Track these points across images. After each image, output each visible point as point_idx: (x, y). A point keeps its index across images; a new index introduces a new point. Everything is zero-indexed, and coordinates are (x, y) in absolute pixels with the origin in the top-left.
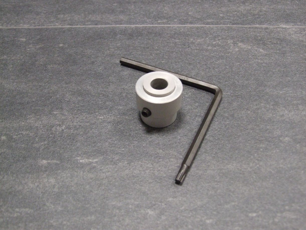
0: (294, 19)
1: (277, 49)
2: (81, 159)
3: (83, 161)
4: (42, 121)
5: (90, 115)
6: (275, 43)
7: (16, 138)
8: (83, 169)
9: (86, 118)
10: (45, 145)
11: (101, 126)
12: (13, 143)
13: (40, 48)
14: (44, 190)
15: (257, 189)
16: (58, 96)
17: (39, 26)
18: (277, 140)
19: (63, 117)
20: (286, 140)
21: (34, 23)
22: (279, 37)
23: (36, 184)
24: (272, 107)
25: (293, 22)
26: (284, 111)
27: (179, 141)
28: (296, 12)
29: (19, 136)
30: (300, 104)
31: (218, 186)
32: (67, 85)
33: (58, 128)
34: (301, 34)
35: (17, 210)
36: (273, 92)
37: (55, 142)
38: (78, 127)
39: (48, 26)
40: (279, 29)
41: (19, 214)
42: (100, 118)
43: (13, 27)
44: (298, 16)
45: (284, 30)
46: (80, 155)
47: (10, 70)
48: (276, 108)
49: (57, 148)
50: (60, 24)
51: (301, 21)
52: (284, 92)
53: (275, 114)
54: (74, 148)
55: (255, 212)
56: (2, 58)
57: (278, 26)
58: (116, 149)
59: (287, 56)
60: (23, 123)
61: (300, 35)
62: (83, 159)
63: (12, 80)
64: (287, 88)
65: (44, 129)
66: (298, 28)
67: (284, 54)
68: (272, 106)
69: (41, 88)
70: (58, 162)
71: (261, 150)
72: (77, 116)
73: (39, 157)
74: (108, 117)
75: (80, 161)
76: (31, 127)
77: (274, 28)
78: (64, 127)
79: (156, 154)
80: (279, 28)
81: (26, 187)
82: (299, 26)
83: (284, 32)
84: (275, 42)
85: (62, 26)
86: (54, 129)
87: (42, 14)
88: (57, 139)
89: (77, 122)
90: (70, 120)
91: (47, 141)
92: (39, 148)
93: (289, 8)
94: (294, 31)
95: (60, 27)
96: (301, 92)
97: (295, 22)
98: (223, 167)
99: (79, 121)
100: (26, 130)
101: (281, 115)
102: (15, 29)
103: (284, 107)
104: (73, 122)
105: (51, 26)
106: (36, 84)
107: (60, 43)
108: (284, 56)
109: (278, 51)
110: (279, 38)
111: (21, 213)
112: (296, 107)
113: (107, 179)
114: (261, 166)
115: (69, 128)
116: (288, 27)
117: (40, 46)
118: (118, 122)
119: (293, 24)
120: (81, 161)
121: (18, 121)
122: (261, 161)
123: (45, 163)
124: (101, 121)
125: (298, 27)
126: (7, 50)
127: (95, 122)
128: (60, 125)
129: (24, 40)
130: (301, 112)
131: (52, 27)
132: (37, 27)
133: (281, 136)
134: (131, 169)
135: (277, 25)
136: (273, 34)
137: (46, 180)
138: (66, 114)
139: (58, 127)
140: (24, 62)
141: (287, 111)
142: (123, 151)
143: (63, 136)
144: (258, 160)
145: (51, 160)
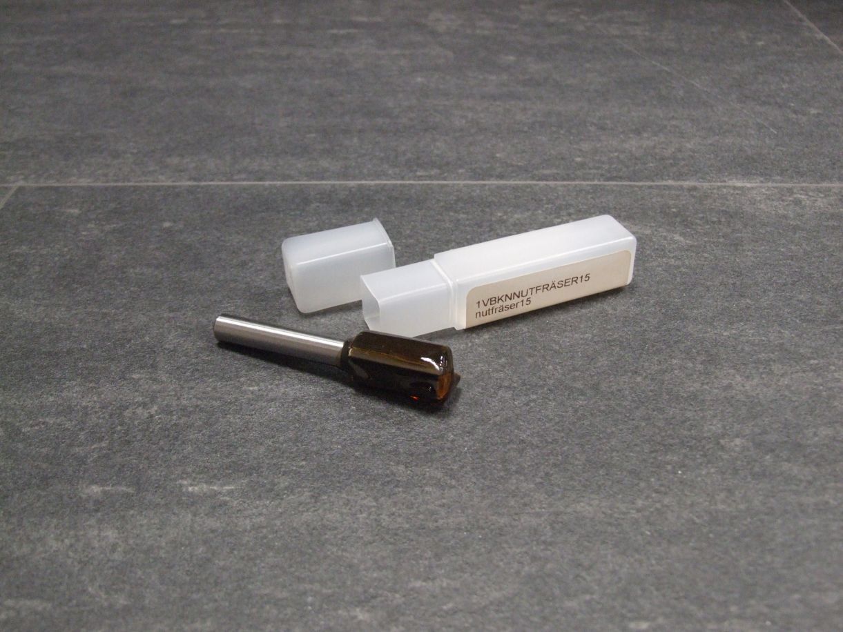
0: (766, 168)
1: (720, 234)
2: (191, 485)
3: (196, 488)
4: (99, 395)
5: (225, 383)
6: (714, 222)
7: (28, 432)
8: (193, 508)
9: (214, 389)
10: (101, 449)
11: (251, 407)
12: (19, 444)
13: (114, 230)
14: (87, 556)
15: (654, 562)
16: (147, 339)
17: (116, 181)
18: (711, 445)
19: (154, 387)
20: (736, 445)
21: (106, 175)
22: (724, 208)
23: (67, 542)
24: (700, 367)
25: (761, 175)
26: (734, 376)
27: (449, 445)
28: (771, 152)
29: (36, 428)
30: (774, 361)
31: (549, 553)
32: (171, 315)
33: (140, 410)
34: (783, 201)
35: (10, 602)
36: (705, 333)
37: (129, 442)
38: (191, 409)
39: (141, 181)
40: (725, 190)
41: (12, 614)
42: (250, 390)
43: (52, 183)
44: (775, 162)
45: (739, 192)
46: (189, 475)
47: (33, 277)
48: (712, 370)
49: (131, 457)
50: (171, 178)
51: (782, 173)
52: (734, 332)
53: (708, 383)
54: (175, 457)
55: (646, 619)
56: (17, 251)
57: (723, 184)
58: (285, 463)
59: (743, 250)
60: (51, 399)
61: (780, 204)
62: (196, 486)
63: (35, 300)
64: (742, 323)
65: (103, 413)
66: (774, 188)
67: (736, 245)
68: (701, 364)
69: (106, 321)
70: (130, 490)
71: (669, 467)
72: (192, 384)
73: (82, 478)
74: (271, 389)
75: (187, 489)
76: (69, 407)
77: (714, 189)
78: (155, 408)
79: (387, 476)
80: (725, 187)
81: (41, 549)
82: (776, 183)
83: (738, 196)
84: (715, 219)
85: (174, 182)
86: (127, 413)
87: (129, 155)
88: (135, 437)
89: (190, 399)
90: (173, 393)
91: (108, 441)
92: (86, 457)
93: (753, 143)
94: (764, 194)
95: (169, 183)
96: (780, 332)
97: (767, 175)
98: (562, 509)
99: (194, 396)
100: (58, 414)
101: (725, 385)
102: (56, 189)
103: (734, 367)
104: (178, 399)
105: (148, 181)
106: (96, 310)
107: (164, 220)
108: (737, 250)
109: (722, 240)
110: (726, 211)
111: (18, 612)
112: (765, 368)
113: (253, 532)
114: (667, 506)
115: (167, 411)
116: (749, 185)
117: (115, 225)
118: (296, 399)
119: (762, 179)
120: (190, 489)
121: (40, 393)
122: (666, 493)
123: (97, 492)
124: (251, 396)
125: (775, 185)
126: (30, 234)
127: (237, 399)
128: (144, 405)
129: (76, 211)
130: (778, 380)
131: (150, 184)
132: (112, 184)
133: (723, 436)
134: (320, 511)
135: (721, 182)
136: (710, 201)
137: (96, 532)
138: (164, 379)
139: (141, 408)
140: (71, 260)
141: (741, 376)
142: (302, 467)
143: (151, 430)
144: (657, 492)
145: (112, 486)
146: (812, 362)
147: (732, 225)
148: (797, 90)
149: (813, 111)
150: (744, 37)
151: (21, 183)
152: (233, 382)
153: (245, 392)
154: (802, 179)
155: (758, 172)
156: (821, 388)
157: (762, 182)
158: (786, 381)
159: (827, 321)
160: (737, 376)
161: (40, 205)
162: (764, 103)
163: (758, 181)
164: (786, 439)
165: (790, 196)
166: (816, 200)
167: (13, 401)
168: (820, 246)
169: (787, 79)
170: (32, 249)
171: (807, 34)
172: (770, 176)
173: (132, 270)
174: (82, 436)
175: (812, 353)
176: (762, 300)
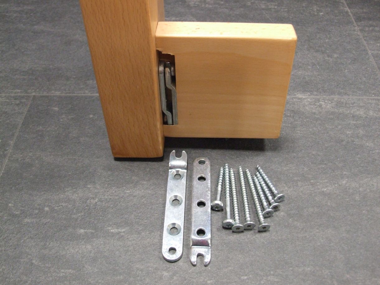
146: (312, 181)
147: (295, 117)
148: (332, 43)
149: (335, 56)
150: (315, 10)
151: (34, 94)
152: (121, 189)
153: (125, 193)
154: (325, 94)
155: (309, 90)
156: (313, 192)
157: (309, 95)
158: (302, 189)
159: (320, 164)
160: (286, 187)
161: (43, 106)
162: (317, 51)
163: (307, 95)
164: (298, 213)
165: (318, 103)
166: (327, 105)
167: (50, 197)
168: (324, 128)
169: (328, 36)
170: (44, 128)
171: (342, 8)
172: (313, 92)
173: (81, 139)
174: (75, 211)
175: (312, 178)
176: (299, 154)
